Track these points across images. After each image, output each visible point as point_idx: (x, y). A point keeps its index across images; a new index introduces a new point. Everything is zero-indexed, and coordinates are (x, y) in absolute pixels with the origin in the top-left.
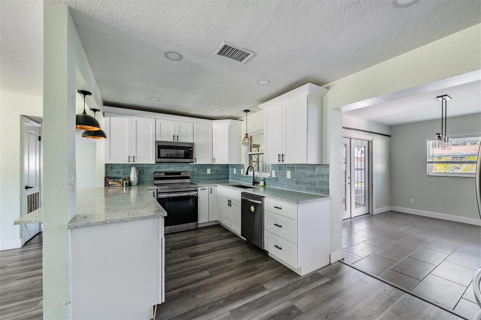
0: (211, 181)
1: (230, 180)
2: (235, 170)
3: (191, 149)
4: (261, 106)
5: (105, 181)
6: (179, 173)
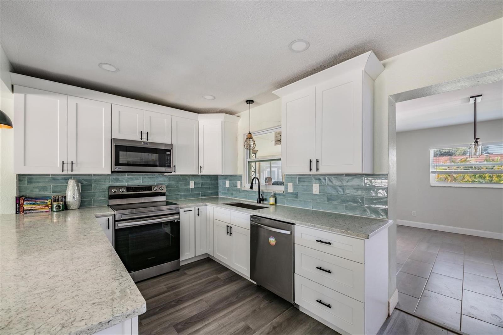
0: (195, 197)
1: (219, 196)
2: (227, 182)
3: (168, 153)
4: (276, 92)
5: (16, 203)
6: (149, 188)
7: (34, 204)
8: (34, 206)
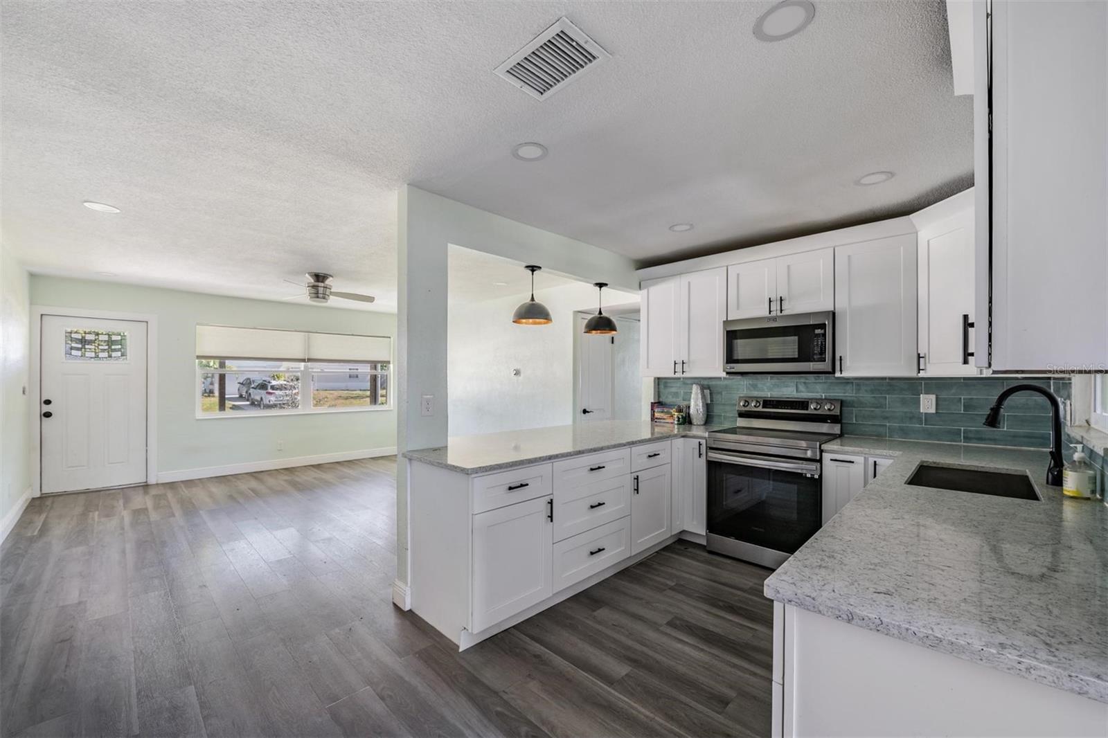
0: (939, 440)
3: (818, 331)
5: (652, 410)
7: (662, 412)
8: (662, 415)
